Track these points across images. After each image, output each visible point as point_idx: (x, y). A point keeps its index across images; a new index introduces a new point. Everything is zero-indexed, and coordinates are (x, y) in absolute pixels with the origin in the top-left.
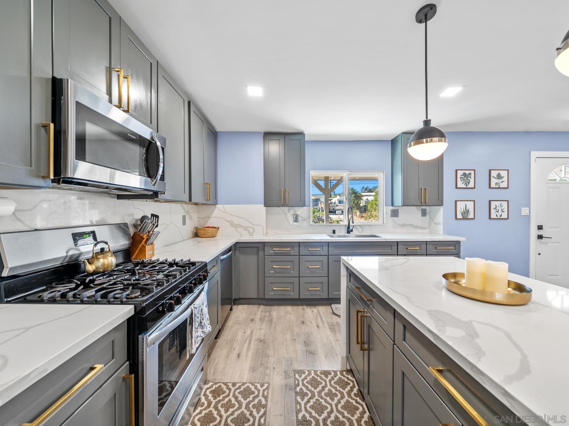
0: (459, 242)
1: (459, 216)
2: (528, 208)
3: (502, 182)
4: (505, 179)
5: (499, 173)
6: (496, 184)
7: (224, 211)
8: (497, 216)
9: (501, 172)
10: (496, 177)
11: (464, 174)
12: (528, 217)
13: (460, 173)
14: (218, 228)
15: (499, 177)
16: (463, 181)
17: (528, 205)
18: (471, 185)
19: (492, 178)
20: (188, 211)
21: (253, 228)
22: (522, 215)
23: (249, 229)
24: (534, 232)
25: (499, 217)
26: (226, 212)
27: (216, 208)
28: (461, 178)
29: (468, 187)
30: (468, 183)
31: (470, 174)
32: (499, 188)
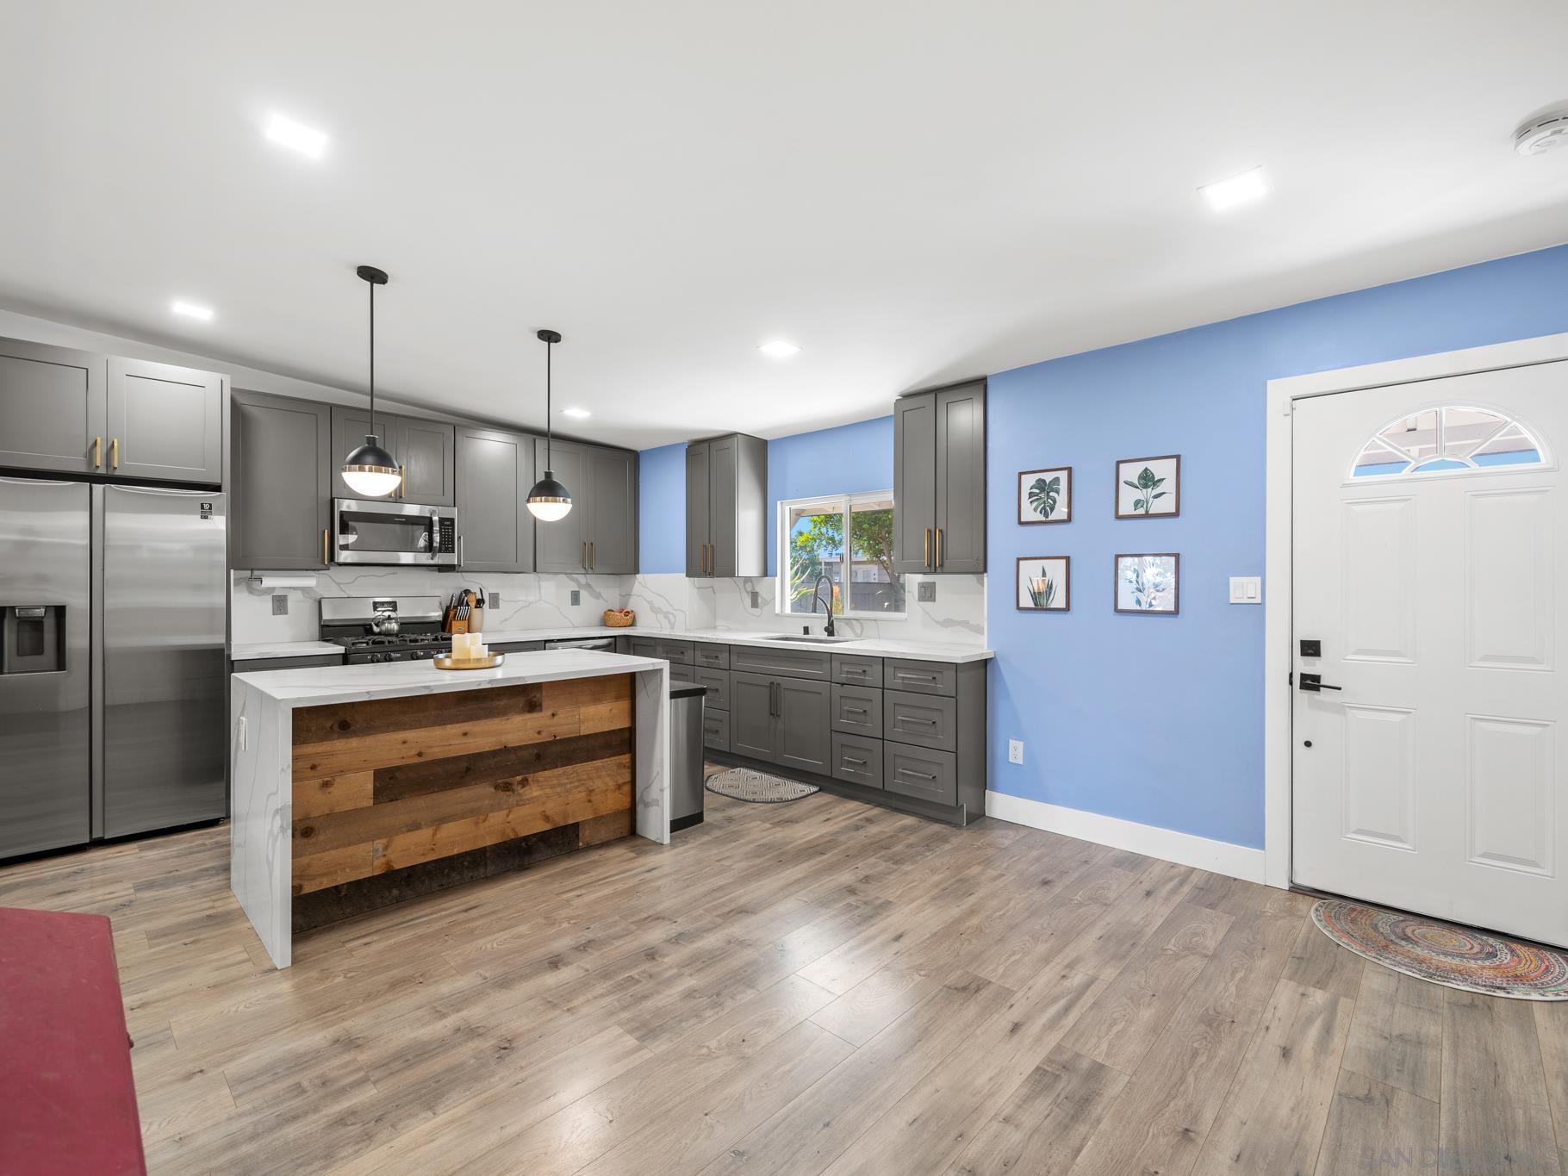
1: (1026, 601)
2: (1258, 580)
3: (1156, 497)
4: (1169, 486)
5: (1146, 469)
6: (1137, 503)
7: (645, 585)
8: (1139, 602)
9: (1151, 465)
10: (1136, 482)
11: (1041, 485)
12: (1257, 610)
13: (1029, 481)
15: (1147, 480)
16: (1035, 504)
17: (1258, 568)
18: (1061, 512)
19: (1122, 485)
21: (674, 615)
22: (1232, 602)
23: (670, 616)
24: (1279, 660)
25: (1145, 607)
28: (1031, 495)
29: (1050, 518)
30: (1046, 510)
31: (1057, 480)
32: (1147, 516)
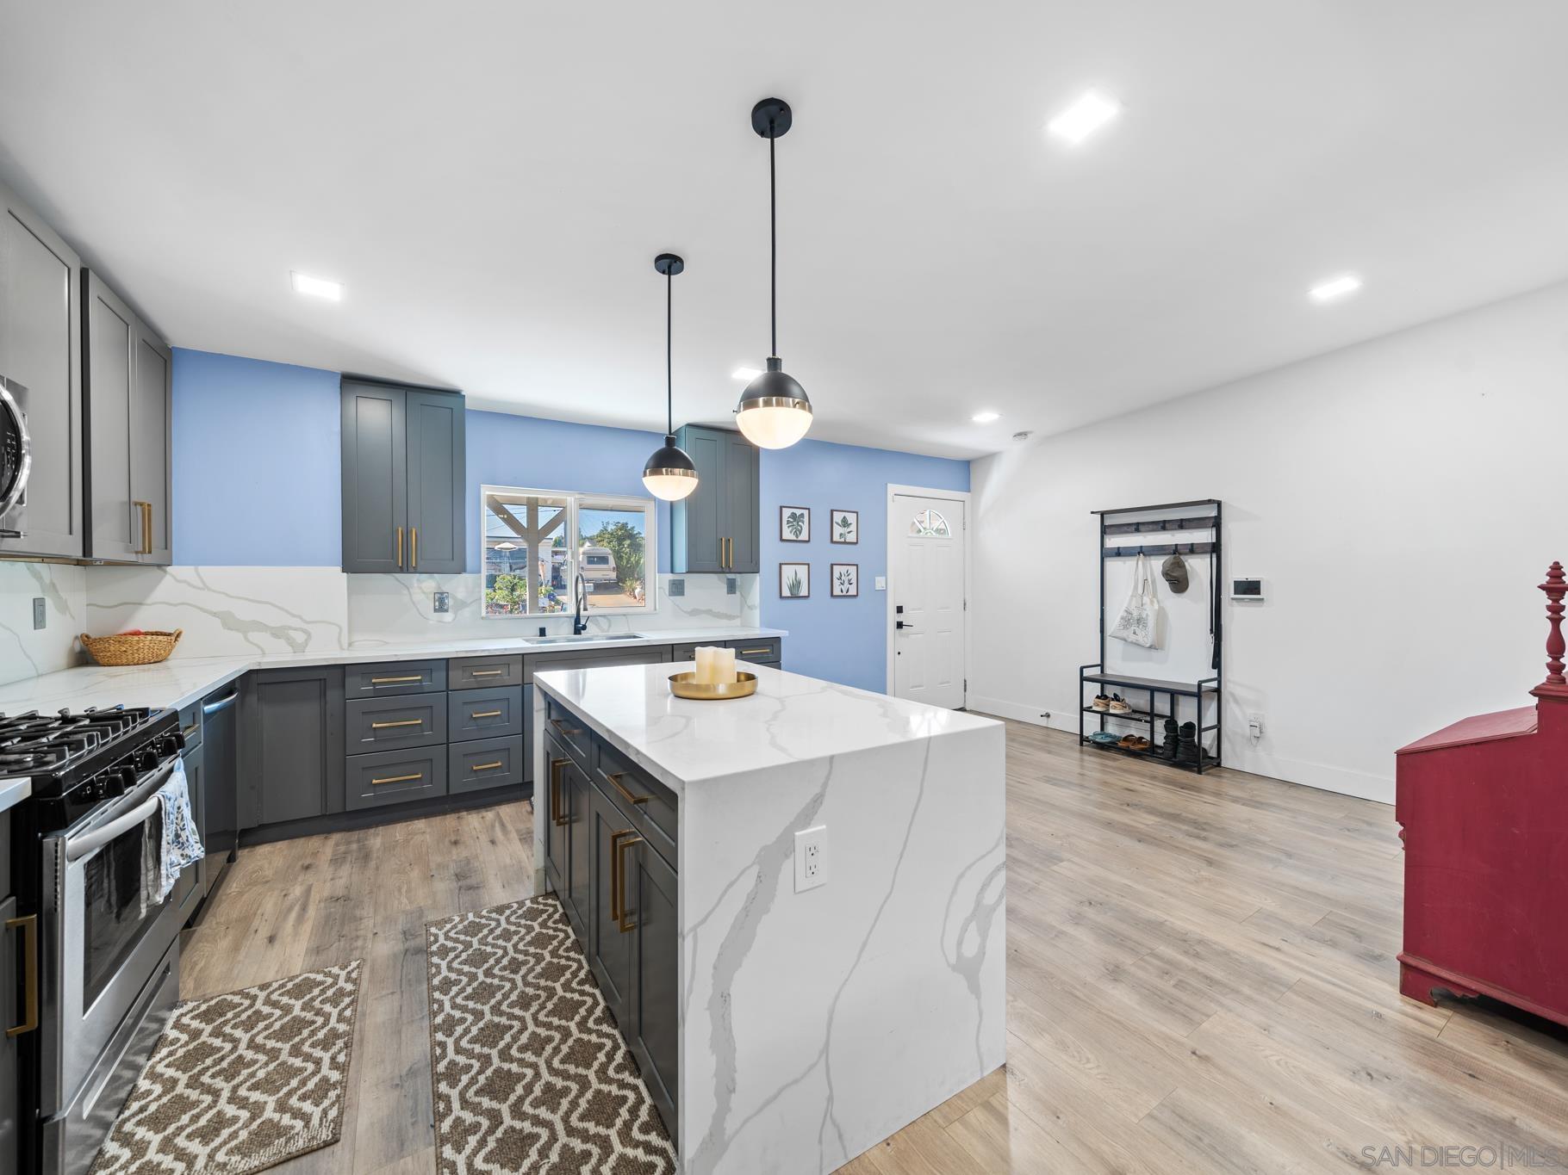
0: (778, 639)
1: (786, 592)
2: (884, 578)
3: (849, 532)
4: (853, 528)
5: (844, 517)
6: (841, 535)
7: (201, 585)
8: (842, 591)
9: (846, 514)
10: (840, 523)
11: (793, 516)
12: (884, 592)
13: (787, 513)
14: (178, 636)
15: (845, 523)
16: (791, 528)
17: (884, 573)
18: (804, 537)
19: (835, 525)
20: (53, 585)
21: (305, 631)
22: (876, 589)
23: (292, 633)
24: (892, 617)
25: (844, 593)
26: (206, 587)
27: (168, 577)
28: (788, 522)
29: (800, 538)
30: (798, 532)
31: (802, 515)
32: (845, 543)
